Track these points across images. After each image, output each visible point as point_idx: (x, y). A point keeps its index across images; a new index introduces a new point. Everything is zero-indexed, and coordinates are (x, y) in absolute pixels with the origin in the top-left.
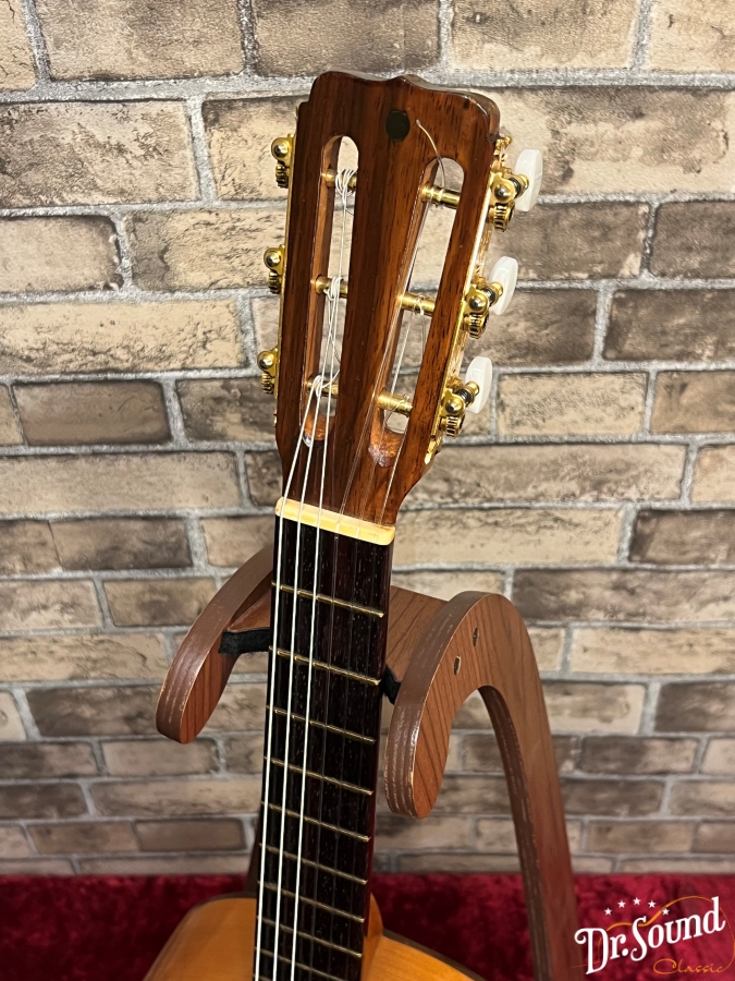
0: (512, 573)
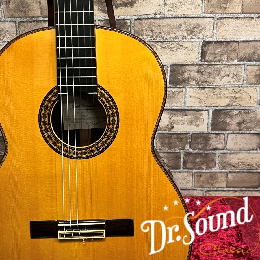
0: (170, 66)
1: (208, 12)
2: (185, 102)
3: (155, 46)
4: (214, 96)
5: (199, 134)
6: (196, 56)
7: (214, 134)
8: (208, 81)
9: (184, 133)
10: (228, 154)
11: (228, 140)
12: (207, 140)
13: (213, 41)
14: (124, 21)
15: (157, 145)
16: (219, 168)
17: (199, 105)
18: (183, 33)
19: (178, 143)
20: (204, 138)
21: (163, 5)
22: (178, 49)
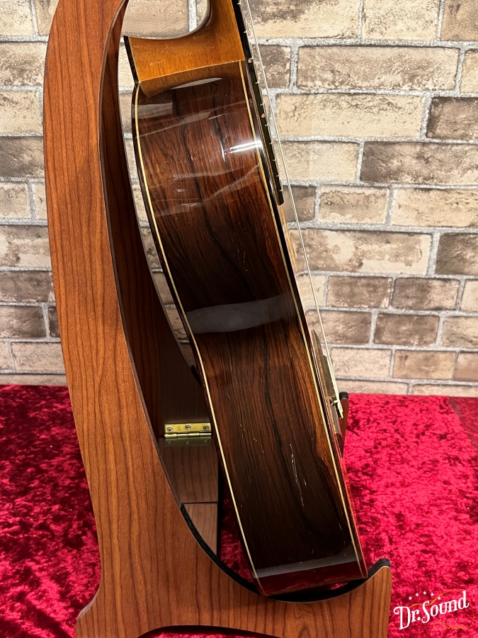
0: (363, 144)
1: (449, 36)
2: (388, 217)
3: (337, 103)
4: (446, 207)
5: (411, 280)
6: (418, 125)
7: (438, 279)
8: (436, 176)
9: (381, 275)
10: (463, 319)
11: (465, 292)
12: (425, 290)
13: (453, 96)
14: (279, 50)
15: (327, 297)
16: (442, 343)
17: (414, 224)
18: (395, 77)
19: (367, 295)
20: (420, 287)
21: (359, 18)
22: (383, 110)
